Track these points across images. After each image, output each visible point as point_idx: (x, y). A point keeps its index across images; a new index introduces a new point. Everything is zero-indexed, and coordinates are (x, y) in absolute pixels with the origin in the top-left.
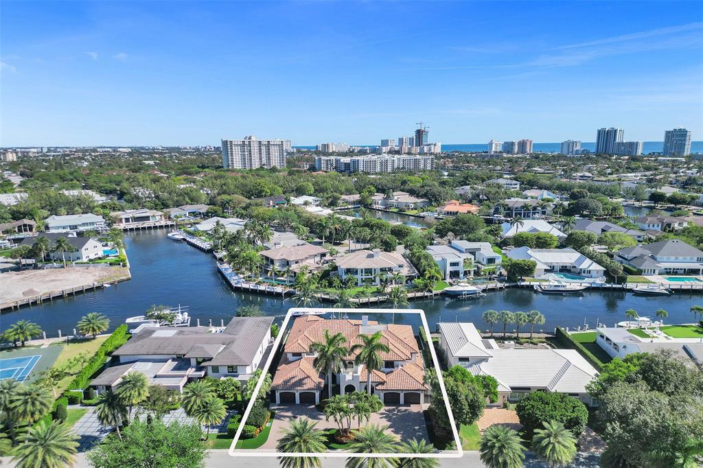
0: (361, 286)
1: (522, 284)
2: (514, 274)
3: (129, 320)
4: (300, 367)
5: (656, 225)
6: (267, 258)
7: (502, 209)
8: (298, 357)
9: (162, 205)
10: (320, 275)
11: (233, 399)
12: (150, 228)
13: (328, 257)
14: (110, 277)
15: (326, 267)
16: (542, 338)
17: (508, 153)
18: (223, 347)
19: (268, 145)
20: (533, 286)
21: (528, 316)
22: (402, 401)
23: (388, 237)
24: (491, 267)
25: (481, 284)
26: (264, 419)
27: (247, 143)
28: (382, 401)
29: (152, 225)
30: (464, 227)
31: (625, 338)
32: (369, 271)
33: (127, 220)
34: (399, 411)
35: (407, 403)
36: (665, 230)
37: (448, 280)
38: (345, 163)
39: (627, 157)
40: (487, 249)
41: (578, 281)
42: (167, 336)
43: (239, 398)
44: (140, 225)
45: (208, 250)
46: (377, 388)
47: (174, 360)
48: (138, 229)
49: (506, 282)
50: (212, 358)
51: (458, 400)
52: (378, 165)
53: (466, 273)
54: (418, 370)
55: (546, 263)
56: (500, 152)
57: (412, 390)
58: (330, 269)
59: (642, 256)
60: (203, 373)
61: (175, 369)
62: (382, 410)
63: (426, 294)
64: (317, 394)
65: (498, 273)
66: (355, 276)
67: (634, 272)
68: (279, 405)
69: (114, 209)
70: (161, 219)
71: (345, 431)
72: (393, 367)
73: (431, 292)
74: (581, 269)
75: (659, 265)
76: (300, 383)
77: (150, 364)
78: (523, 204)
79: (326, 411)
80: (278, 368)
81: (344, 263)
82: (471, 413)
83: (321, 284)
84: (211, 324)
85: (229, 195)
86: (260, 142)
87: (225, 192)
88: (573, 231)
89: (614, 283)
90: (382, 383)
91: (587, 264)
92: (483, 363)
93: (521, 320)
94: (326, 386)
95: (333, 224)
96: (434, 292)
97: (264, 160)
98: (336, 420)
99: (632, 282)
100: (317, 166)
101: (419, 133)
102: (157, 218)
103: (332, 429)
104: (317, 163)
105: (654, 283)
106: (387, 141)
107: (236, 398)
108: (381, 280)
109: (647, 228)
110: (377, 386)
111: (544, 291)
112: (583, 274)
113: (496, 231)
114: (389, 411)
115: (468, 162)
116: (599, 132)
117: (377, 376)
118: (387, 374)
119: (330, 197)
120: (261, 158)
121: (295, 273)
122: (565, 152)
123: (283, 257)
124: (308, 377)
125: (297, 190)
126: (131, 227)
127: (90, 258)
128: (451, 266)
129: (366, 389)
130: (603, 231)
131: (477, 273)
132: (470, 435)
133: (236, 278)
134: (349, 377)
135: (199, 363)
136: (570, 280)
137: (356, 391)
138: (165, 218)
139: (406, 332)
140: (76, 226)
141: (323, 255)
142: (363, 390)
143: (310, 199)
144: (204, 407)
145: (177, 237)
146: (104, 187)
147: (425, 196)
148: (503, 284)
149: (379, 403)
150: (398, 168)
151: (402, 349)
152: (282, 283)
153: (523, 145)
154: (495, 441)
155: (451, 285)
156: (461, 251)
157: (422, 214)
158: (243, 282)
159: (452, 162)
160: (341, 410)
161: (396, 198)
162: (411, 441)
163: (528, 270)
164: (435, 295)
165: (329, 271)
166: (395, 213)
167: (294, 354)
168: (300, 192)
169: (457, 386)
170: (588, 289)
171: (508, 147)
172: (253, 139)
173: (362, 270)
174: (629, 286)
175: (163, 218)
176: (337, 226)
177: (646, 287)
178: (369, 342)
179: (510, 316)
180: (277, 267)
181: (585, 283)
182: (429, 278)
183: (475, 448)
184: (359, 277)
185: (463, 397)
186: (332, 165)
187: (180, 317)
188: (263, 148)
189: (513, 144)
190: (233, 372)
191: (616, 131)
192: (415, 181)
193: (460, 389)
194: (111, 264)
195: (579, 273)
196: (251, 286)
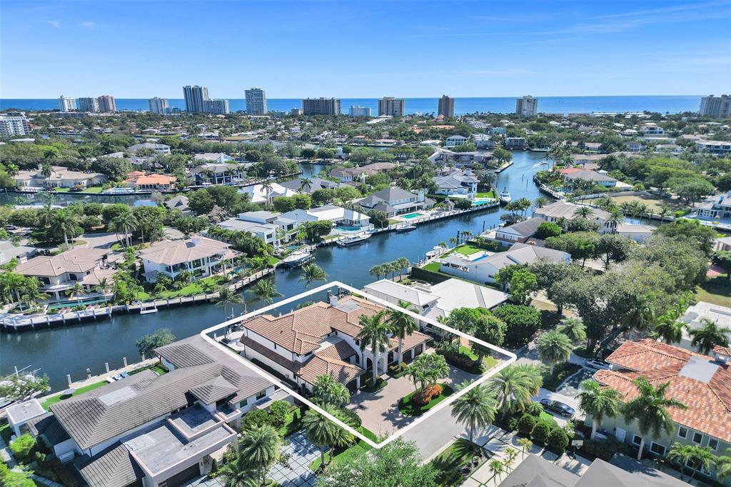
0: (192, 281)
1: (326, 242)
2: (315, 235)
5: (349, 177)
20: (336, 242)
22: (413, 355)
32: (197, 262)
42: (130, 397)
47: (171, 418)
50: (237, 392)
59: (380, 203)
60: (240, 412)
61: (192, 424)
64: (359, 379)
73: (272, 267)
74: (352, 221)
75: (394, 208)
77: (145, 436)
80: (299, 373)
89: (382, 228)
99: (391, 224)
105: (402, 221)
109: (344, 180)
111: (344, 244)
116: (185, 89)
124: (344, 366)
128: (268, 238)
136: (352, 232)
141: (105, 257)
148: (313, 246)
153: (104, 102)
157: (111, 191)
164: (275, 269)
167: (306, 355)
171: (85, 104)
174: (392, 227)
177: (401, 226)
181: (366, 232)
189: (90, 100)
190: (261, 397)
191: (200, 89)
195: (353, 226)
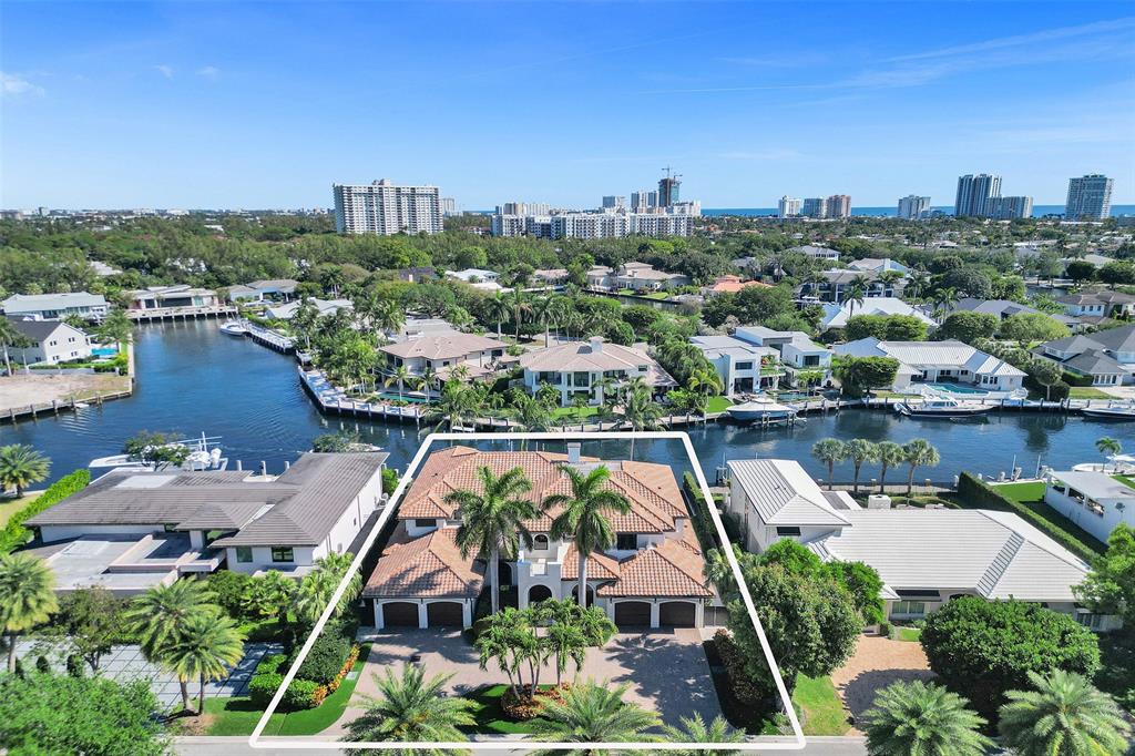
0: (566, 406)
1: (871, 401)
2: (856, 383)
3: (97, 463)
4: (431, 547)
5: (1095, 308)
6: (391, 357)
7: (816, 287)
8: (430, 529)
9: (215, 280)
10: (490, 387)
11: (276, 620)
12: (190, 318)
13: (505, 358)
14: (90, 392)
15: (502, 374)
16: (930, 495)
17: (811, 216)
18: (266, 508)
19: (413, 194)
20: (892, 405)
21: (906, 449)
22: (655, 620)
23: (617, 324)
24: (814, 371)
25: (794, 402)
26: (339, 663)
27: (376, 191)
28: (611, 620)
29: (195, 313)
30: (756, 307)
31: (1110, 490)
32: (581, 378)
33: (150, 303)
34: (649, 643)
35: (667, 625)
36: (1111, 316)
37: (732, 395)
38: (543, 225)
39: (1007, 222)
40: (802, 343)
41: (975, 395)
42: (149, 487)
43: (291, 618)
44: (173, 312)
45: (287, 349)
46: (601, 592)
47: (157, 536)
48: (168, 319)
49: (842, 398)
50: (238, 531)
51: (797, 616)
52: (598, 228)
53: (765, 383)
54: (689, 554)
55: (914, 366)
56: (798, 215)
57: (679, 597)
58: (510, 376)
59: (1090, 353)
60: (214, 563)
61: (157, 554)
62: (611, 643)
63: (691, 419)
64: (467, 608)
65: (824, 383)
66: (556, 387)
67: (1078, 380)
68: (381, 632)
69: (129, 286)
70: (212, 304)
71: (526, 690)
72: (634, 547)
73: (701, 415)
74: (978, 376)
75: (1123, 368)
76: (427, 581)
77: (106, 544)
78: (853, 278)
79: (480, 646)
80: (384, 552)
81: (535, 363)
82: (827, 648)
83: (490, 401)
84: (265, 471)
85: (336, 263)
86: (398, 190)
87: (329, 260)
88: (955, 313)
89: (1046, 400)
90: (612, 582)
91: (989, 366)
92: (832, 538)
93: (891, 456)
94: (487, 589)
95: (517, 302)
96: (707, 416)
97: (406, 221)
98: (503, 667)
99: (1077, 397)
100: (495, 231)
101: (666, 185)
102: (205, 301)
103: (497, 685)
104: (495, 225)
105: (1119, 398)
106: (612, 199)
107: (284, 617)
108: (606, 396)
109: (1079, 312)
110: (599, 587)
111: (914, 413)
112: (982, 385)
113: (813, 315)
114: (626, 643)
115: (748, 227)
116: (961, 181)
117: (600, 565)
118: (622, 561)
119: (515, 271)
120: (400, 218)
121: (442, 382)
122: (904, 215)
123: (419, 354)
124: (447, 567)
125: (457, 261)
126: (156, 315)
127: (62, 359)
128: (737, 368)
129: (575, 593)
130: (1004, 315)
131: (785, 384)
132: (815, 699)
133: (331, 392)
134: (538, 569)
135: (207, 541)
136: (960, 395)
137: (554, 598)
138: (220, 302)
139: (660, 477)
140: (55, 312)
141: (497, 353)
142: (569, 597)
143: (480, 274)
144: (184, 638)
145: (234, 329)
146: (124, 256)
147: (680, 268)
148: (835, 403)
149: (605, 626)
150: (632, 233)
151: (653, 508)
152: (418, 401)
153: (835, 203)
154: (913, 723)
155: (737, 402)
156: (755, 344)
157: (676, 298)
158: (343, 399)
159: (721, 229)
160: (515, 642)
161: (629, 272)
162: (689, 724)
163: (881, 375)
164: (708, 420)
165: (507, 380)
166: (628, 297)
167: (421, 522)
168: (462, 262)
169: (792, 584)
170: (996, 411)
171: (812, 206)
172: (387, 184)
173: (569, 376)
174: (1074, 404)
175: (216, 300)
176: (524, 306)
177: (1105, 406)
178: (582, 488)
179: (868, 448)
180: (408, 372)
181: (990, 400)
182: (697, 388)
183: (829, 730)
184: (563, 388)
185: (810, 611)
186: (520, 228)
187: (203, 457)
188: (404, 200)
189: (819, 202)
190: (283, 560)
191: (988, 180)
192: (663, 248)
193: (801, 591)
194: (97, 370)
195: (975, 384)
196: (357, 405)
